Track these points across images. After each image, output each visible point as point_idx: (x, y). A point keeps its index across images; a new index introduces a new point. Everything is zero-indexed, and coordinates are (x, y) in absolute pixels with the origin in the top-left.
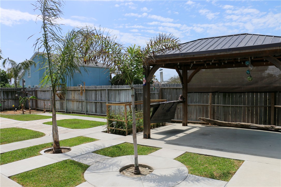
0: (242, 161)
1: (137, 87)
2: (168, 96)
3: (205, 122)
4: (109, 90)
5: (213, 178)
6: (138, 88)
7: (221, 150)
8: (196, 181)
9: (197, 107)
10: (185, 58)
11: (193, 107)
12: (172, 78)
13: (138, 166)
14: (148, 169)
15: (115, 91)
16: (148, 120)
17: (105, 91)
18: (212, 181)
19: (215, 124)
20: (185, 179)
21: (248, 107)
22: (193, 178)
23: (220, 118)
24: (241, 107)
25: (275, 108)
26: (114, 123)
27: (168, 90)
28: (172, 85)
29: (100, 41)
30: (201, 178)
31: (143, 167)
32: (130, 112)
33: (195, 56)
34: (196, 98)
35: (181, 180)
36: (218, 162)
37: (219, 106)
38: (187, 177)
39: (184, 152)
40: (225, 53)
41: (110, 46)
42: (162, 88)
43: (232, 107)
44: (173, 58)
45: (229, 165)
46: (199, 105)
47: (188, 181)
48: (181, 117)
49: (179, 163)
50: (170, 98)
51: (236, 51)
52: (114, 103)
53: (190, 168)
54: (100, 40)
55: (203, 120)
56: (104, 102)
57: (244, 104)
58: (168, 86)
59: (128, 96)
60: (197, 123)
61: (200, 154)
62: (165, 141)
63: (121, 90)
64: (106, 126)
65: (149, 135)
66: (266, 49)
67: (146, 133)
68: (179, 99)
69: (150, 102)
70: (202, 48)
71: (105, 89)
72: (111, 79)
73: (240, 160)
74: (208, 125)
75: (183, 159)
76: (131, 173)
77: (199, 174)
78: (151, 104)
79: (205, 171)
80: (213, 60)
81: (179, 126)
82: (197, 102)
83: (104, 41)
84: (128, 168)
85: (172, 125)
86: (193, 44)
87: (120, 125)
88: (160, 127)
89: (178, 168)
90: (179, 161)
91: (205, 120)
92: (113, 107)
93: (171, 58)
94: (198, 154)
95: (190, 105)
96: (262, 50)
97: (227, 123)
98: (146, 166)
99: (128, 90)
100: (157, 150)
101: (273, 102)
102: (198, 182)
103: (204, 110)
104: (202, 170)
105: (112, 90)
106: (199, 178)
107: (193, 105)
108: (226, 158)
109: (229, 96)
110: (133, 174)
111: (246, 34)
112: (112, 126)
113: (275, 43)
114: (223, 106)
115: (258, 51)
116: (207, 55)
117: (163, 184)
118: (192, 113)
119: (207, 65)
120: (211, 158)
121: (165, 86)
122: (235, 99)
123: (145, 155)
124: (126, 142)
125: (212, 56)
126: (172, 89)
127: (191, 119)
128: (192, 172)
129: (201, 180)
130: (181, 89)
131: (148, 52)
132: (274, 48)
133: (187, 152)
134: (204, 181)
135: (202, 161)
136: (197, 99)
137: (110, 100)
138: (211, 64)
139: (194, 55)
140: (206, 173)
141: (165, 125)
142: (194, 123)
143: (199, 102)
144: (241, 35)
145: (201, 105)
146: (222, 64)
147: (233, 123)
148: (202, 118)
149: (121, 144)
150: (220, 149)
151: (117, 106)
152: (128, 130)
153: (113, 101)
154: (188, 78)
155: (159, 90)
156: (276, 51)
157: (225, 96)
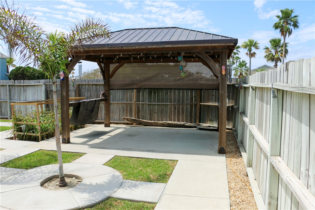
0: (175, 161)
1: (48, 82)
2: (87, 94)
3: (129, 121)
4: (11, 87)
5: (151, 181)
6: (49, 84)
7: (153, 151)
8: (133, 187)
9: (120, 105)
10: (112, 50)
11: (116, 105)
12: (85, 73)
13: (64, 177)
14: (75, 179)
15: (20, 87)
16: (67, 122)
17: (5, 87)
18: (150, 185)
19: (141, 123)
20: (121, 185)
21: (174, 105)
22: (129, 184)
23: (146, 117)
24: (168, 105)
25: (201, 105)
26: (22, 126)
27: (87, 86)
28: (91, 81)
29: (12, 20)
30: (138, 183)
31: (69, 177)
32: (42, 112)
33: (124, 48)
34: (118, 96)
35: (117, 188)
36: (152, 164)
37: (144, 104)
38: (123, 184)
39: (113, 156)
40: (157, 47)
41: (27, 28)
42: (79, 84)
43: (157, 105)
44: (98, 49)
45: (164, 167)
46: (122, 103)
47: (125, 188)
48: (101, 117)
49: (110, 169)
50: (88, 95)
51: (169, 45)
52: (18, 103)
53: (124, 173)
54: (12, 18)
55: (128, 120)
56: (4, 102)
57: (171, 102)
58: (87, 82)
59: (36, 93)
60: (120, 123)
61: (130, 157)
62: (89, 145)
63: (27, 86)
64: (11, 131)
65: (69, 139)
66: (198, 45)
67: (65, 137)
68: (100, 97)
69: (68, 100)
70: (131, 40)
71: (5, 84)
72: (8, 72)
73: (174, 160)
74: (133, 125)
75: (114, 163)
76: (55, 186)
77: (135, 179)
78: (69, 103)
79: (141, 174)
80: (142, 54)
81: (101, 128)
82: (119, 100)
83: (18, 20)
84: (50, 180)
85: (93, 127)
86: (119, 34)
87: (31, 128)
88: (78, 129)
89: (113, 174)
90: (109, 166)
91: (129, 119)
92: (17, 107)
93: (95, 49)
94: (128, 157)
95: (112, 103)
96: (195, 45)
97: (153, 122)
98: (72, 176)
99: (37, 86)
100: (81, 156)
101: (199, 100)
102: (136, 188)
103: (128, 109)
104: (137, 174)
105: (14, 86)
106: (135, 184)
107: (116, 103)
108: (159, 159)
109: (155, 93)
110: (57, 187)
111: (176, 28)
112: (20, 130)
113: (207, 39)
114: (149, 105)
115: (191, 46)
116: (137, 47)
117: (98, 194)
118: (115, 113)
119: (133, 59)
120: (143, 160)
121: (83, 82)
122: (161, 96)
123: (68, 162)
124: (41, 149)
125: (142, 49)
126: (91, 86)
127: (113, 118)
128: (127, 177)
129: (138, 185)
130: (102, 85)
131: (73, 40)
132: (206, 45)
133: (116, 156)
134: (142, 185)
135: (134, 164)
136: (120, 96)
137: (13, 99)
138: (138, 58)
139: (122, 47)
140: (142, 177)
141: (84, 127)
142: (117, 123)
143: (123, 99)
144: (171, 29)
145: (125, 103)
146: (150, 58)
147: (159, 122)
148: (126, 117)
149: (35, 152)
150: (151, 151)
151: (22, 106)
152: (42, 134)
153: (16, 99)
154: (110, 73)
155: (75, 86)
156: (207, 47)
157: (150, 93)
